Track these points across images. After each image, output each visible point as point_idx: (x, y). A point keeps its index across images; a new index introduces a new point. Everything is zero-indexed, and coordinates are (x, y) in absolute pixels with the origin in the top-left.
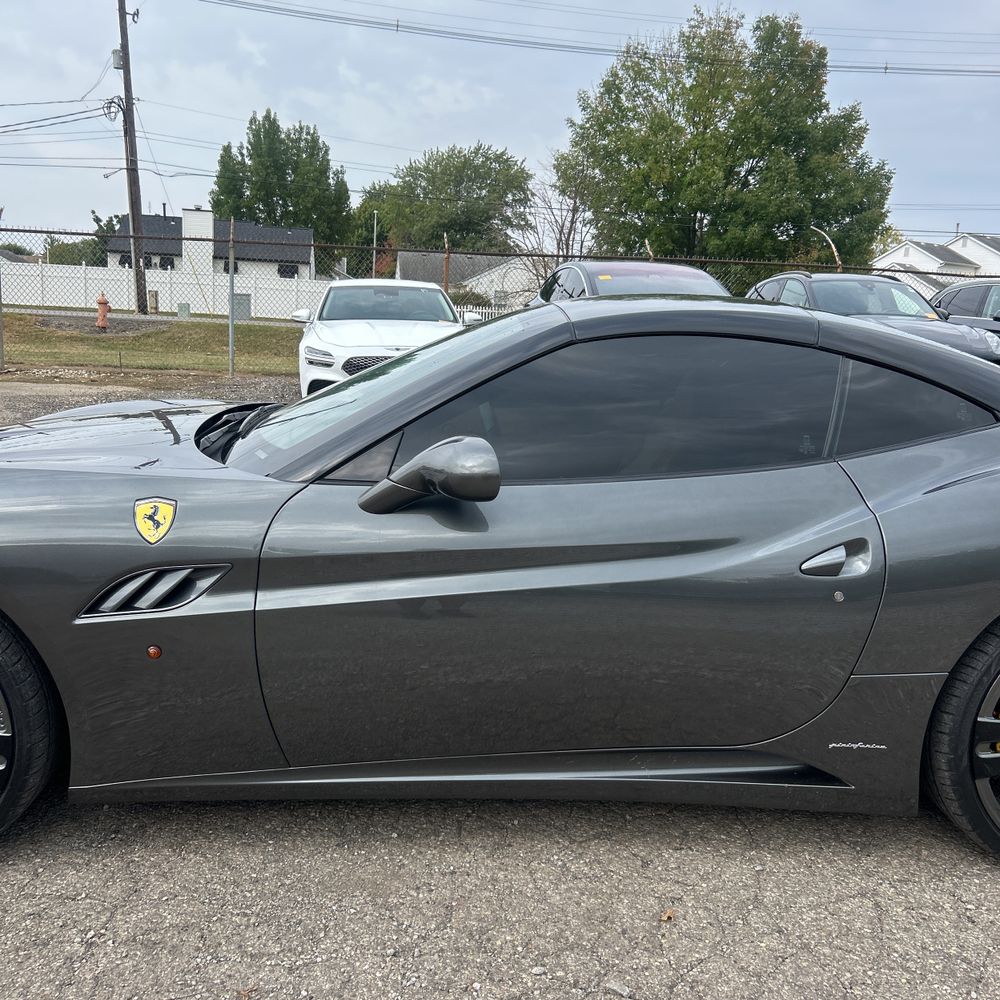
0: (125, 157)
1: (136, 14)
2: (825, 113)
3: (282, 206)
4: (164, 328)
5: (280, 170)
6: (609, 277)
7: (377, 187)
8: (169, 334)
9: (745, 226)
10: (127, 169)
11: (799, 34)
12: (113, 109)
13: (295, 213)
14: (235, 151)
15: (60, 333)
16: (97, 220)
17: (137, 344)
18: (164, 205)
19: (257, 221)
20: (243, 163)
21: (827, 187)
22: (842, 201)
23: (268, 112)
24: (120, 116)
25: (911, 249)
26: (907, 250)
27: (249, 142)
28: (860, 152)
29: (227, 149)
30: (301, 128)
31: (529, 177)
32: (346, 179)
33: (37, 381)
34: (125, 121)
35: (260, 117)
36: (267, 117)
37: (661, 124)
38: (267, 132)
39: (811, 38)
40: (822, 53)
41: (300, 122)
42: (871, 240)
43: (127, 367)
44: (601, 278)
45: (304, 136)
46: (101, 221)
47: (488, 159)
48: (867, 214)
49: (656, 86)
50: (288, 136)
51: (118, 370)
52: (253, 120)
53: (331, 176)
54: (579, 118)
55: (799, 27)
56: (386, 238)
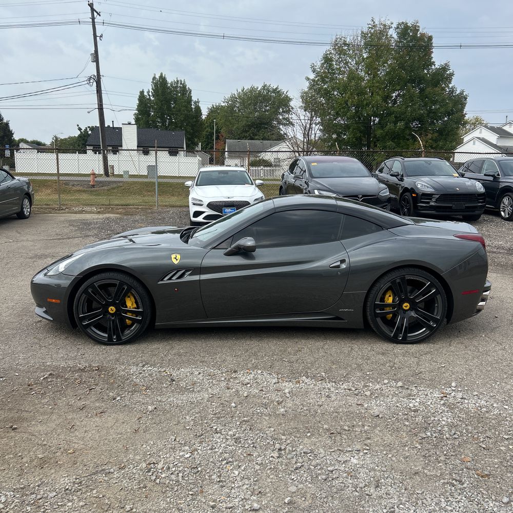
0: (97, 103)
1: (101, 36)
2: (433, 67)
3: (169, 119)
4: (121, 184)
5: (168, 102)
6: (316, 164)
7: (215, 107)
8: (124, 187)
9: (395, 123)
10: (98, 108)
11: (418, 30)
12: (91, 81)
13: (176, 123)
14: (146, 94)
15: (74, 188)
16: (80, 129)
17: (109, 192)
18: (113, 122)
19: (156, 127)
20: (149, 99)
21: (435, 103)
22: (442, 110)
23: (162, 74)
24: (95, 84)
25: (483, 130)
26: (481, 130)
27: (152, 89)
28: (450, 86)
29: (142, 93)
30: (178, 81)
31: (290, 100)
32: (200, 105)
33: (76, 213)
34: (97, 86)
35: (157, 77)
36: (161, 77)
37: (353, 76)
38: (161, 83)
39: (424, 31)
40: (430, 38)
41: (177, 78)
42: (458, 128)
43: (112, 205)
44: (312, 164)
45: (179, 85)
46: (81, 129)
47: (269, 91)
48: (456, 115)
49: (351, 57)
50: (171, 85)
51: (109, 207)
52: (154, 78)
53: (193, 104)
54: (312, 76)
55: (418, 27)
56: (220, 133)
